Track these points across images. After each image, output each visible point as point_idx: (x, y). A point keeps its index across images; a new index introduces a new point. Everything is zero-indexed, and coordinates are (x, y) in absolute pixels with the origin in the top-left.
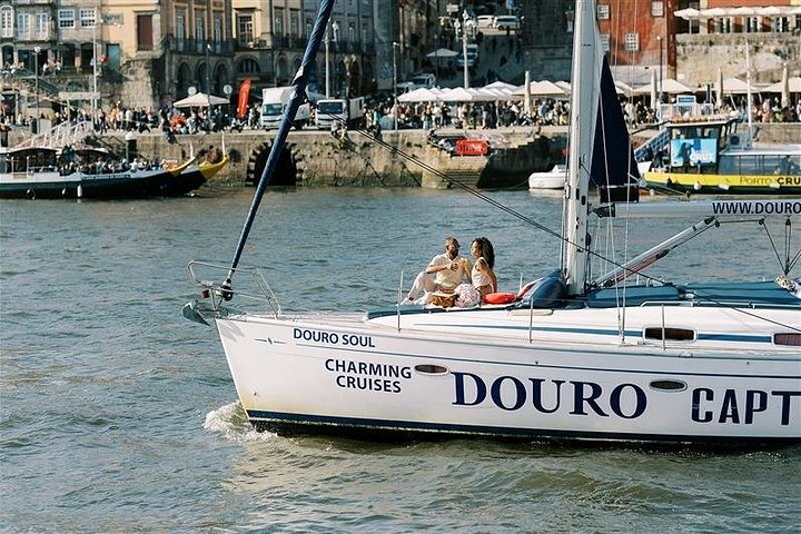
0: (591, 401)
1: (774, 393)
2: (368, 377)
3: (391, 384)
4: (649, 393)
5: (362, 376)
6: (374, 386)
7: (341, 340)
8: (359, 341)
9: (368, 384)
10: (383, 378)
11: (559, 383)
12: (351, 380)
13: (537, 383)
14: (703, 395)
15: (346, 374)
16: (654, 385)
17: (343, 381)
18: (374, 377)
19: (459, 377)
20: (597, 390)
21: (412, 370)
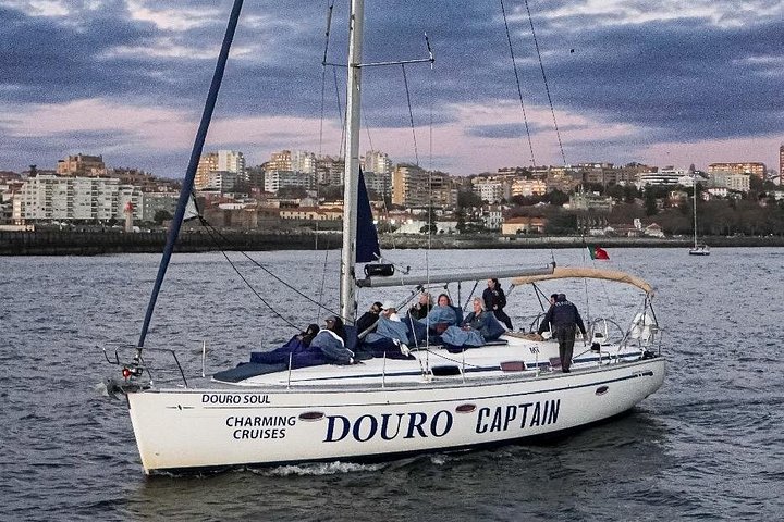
0: (419, 427)
1: (521, 406)
2: (260, 428)
3: (278, 432)
4: (453, 413)
5: (255, 428)
6: (264, 435)
7: (243, 400)
8: (258, 399)
9: (260, 434)
10: (273, 428)
11: (400, 416)
12: (246, 432)
13: (386, 417)
14: (485, 411)
15: (243, 428)
16: (459, 409)
17: (239, 434)
18: (265, 428)
19: (332, 419)
20: (424, 417)
21: (297, 419)
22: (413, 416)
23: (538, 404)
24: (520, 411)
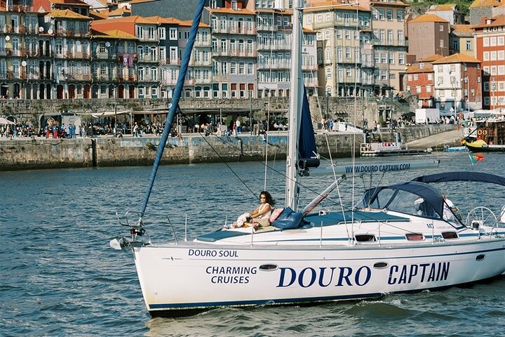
0: (346, 278)
1: (421, 265)
2: (231, 275)
3: (244, 279)
4: (372, 268)
5: (227, 275)
6: (234, 281)
7: (218, 254)
8: (229, 254)
9: (230, 280)
10: (240, 275)
11: (333, 269)
12: (220, 278)
13: (323, 270)
14: (395, 268)
15: (218, 275)
16: (376, 265)
17: (216, 280)
18: (234, 275)
19: (283, 270)
20: (350, 270)
21: (258, 269)
22: (342, 269)
23: (434, 265)
24: (420, 269)
